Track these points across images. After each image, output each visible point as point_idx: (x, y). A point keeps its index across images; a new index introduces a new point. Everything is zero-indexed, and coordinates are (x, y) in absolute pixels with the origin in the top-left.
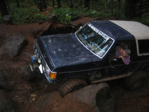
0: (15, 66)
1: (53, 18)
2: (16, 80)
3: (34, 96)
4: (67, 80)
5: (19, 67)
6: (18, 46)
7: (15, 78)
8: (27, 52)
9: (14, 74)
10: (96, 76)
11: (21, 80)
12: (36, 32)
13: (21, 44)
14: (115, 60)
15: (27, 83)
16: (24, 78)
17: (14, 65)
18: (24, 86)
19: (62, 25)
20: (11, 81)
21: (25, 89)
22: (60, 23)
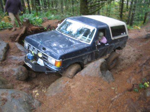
0: (6, 69)
1: (27, 21)
2: (12, 82)
3: (36, 91)
4: (69, 66)
5: (11, 70)
6: (2, 50)
7: (10, 80)
8: (13, 55)
9: (9, 77)
10: (87, 60)
11: (17, 81)
12: (13, 37)
13: (5, 48)
14: (100, 44)
15: (23, 83)
16: (20, 78)
17: (4, 69)
18: (22, 86)
19: (36, 27)
20: (8, 83)
21: (25, 88)
22: (33, 26)
